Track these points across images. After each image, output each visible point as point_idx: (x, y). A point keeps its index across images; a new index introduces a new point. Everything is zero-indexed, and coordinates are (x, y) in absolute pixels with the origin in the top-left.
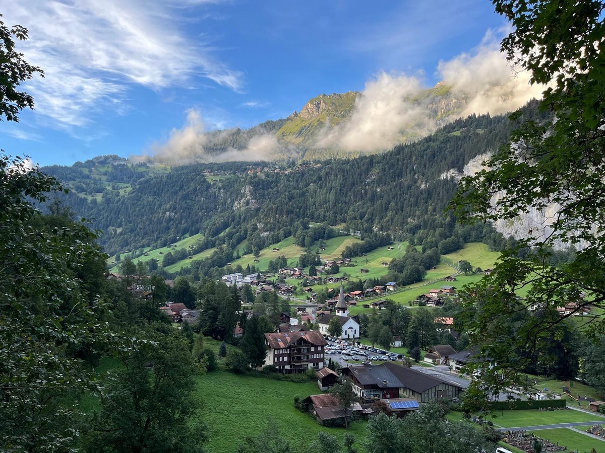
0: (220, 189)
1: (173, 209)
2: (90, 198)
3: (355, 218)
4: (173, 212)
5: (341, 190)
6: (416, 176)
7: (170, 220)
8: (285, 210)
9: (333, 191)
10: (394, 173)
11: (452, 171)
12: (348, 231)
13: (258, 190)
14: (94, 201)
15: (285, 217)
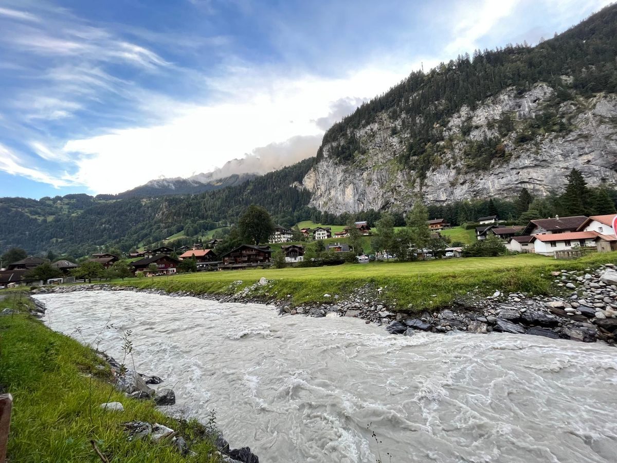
0: (148, 208)
1: (109, 222)
2: (41, 218)
3: (233, 215)
4: (108, 224)
5: (226, 200)
6: (275, 189)
7: (105, 229)
8: (182, 213)
9: (220, 200)
10: (262, 187)
11: (295, 183)
12: (226, 224)
13: (171, 205)
14: (45, 221)
15: (181, 217)
